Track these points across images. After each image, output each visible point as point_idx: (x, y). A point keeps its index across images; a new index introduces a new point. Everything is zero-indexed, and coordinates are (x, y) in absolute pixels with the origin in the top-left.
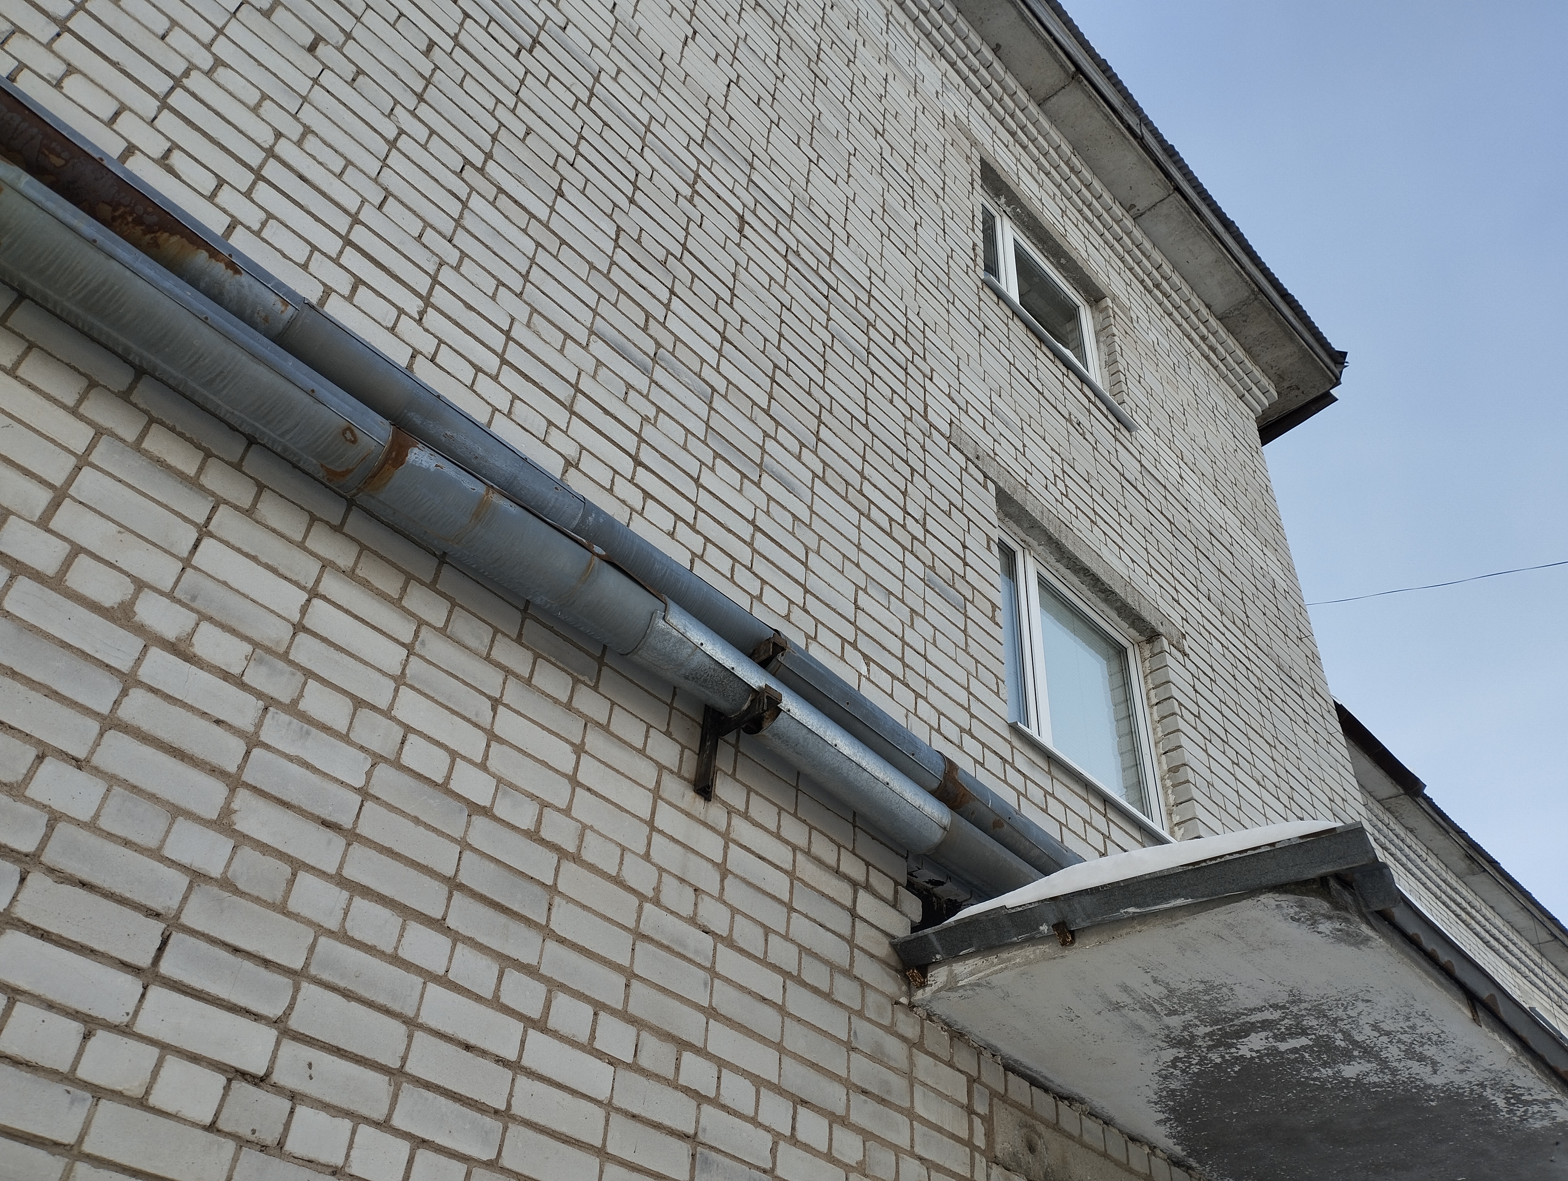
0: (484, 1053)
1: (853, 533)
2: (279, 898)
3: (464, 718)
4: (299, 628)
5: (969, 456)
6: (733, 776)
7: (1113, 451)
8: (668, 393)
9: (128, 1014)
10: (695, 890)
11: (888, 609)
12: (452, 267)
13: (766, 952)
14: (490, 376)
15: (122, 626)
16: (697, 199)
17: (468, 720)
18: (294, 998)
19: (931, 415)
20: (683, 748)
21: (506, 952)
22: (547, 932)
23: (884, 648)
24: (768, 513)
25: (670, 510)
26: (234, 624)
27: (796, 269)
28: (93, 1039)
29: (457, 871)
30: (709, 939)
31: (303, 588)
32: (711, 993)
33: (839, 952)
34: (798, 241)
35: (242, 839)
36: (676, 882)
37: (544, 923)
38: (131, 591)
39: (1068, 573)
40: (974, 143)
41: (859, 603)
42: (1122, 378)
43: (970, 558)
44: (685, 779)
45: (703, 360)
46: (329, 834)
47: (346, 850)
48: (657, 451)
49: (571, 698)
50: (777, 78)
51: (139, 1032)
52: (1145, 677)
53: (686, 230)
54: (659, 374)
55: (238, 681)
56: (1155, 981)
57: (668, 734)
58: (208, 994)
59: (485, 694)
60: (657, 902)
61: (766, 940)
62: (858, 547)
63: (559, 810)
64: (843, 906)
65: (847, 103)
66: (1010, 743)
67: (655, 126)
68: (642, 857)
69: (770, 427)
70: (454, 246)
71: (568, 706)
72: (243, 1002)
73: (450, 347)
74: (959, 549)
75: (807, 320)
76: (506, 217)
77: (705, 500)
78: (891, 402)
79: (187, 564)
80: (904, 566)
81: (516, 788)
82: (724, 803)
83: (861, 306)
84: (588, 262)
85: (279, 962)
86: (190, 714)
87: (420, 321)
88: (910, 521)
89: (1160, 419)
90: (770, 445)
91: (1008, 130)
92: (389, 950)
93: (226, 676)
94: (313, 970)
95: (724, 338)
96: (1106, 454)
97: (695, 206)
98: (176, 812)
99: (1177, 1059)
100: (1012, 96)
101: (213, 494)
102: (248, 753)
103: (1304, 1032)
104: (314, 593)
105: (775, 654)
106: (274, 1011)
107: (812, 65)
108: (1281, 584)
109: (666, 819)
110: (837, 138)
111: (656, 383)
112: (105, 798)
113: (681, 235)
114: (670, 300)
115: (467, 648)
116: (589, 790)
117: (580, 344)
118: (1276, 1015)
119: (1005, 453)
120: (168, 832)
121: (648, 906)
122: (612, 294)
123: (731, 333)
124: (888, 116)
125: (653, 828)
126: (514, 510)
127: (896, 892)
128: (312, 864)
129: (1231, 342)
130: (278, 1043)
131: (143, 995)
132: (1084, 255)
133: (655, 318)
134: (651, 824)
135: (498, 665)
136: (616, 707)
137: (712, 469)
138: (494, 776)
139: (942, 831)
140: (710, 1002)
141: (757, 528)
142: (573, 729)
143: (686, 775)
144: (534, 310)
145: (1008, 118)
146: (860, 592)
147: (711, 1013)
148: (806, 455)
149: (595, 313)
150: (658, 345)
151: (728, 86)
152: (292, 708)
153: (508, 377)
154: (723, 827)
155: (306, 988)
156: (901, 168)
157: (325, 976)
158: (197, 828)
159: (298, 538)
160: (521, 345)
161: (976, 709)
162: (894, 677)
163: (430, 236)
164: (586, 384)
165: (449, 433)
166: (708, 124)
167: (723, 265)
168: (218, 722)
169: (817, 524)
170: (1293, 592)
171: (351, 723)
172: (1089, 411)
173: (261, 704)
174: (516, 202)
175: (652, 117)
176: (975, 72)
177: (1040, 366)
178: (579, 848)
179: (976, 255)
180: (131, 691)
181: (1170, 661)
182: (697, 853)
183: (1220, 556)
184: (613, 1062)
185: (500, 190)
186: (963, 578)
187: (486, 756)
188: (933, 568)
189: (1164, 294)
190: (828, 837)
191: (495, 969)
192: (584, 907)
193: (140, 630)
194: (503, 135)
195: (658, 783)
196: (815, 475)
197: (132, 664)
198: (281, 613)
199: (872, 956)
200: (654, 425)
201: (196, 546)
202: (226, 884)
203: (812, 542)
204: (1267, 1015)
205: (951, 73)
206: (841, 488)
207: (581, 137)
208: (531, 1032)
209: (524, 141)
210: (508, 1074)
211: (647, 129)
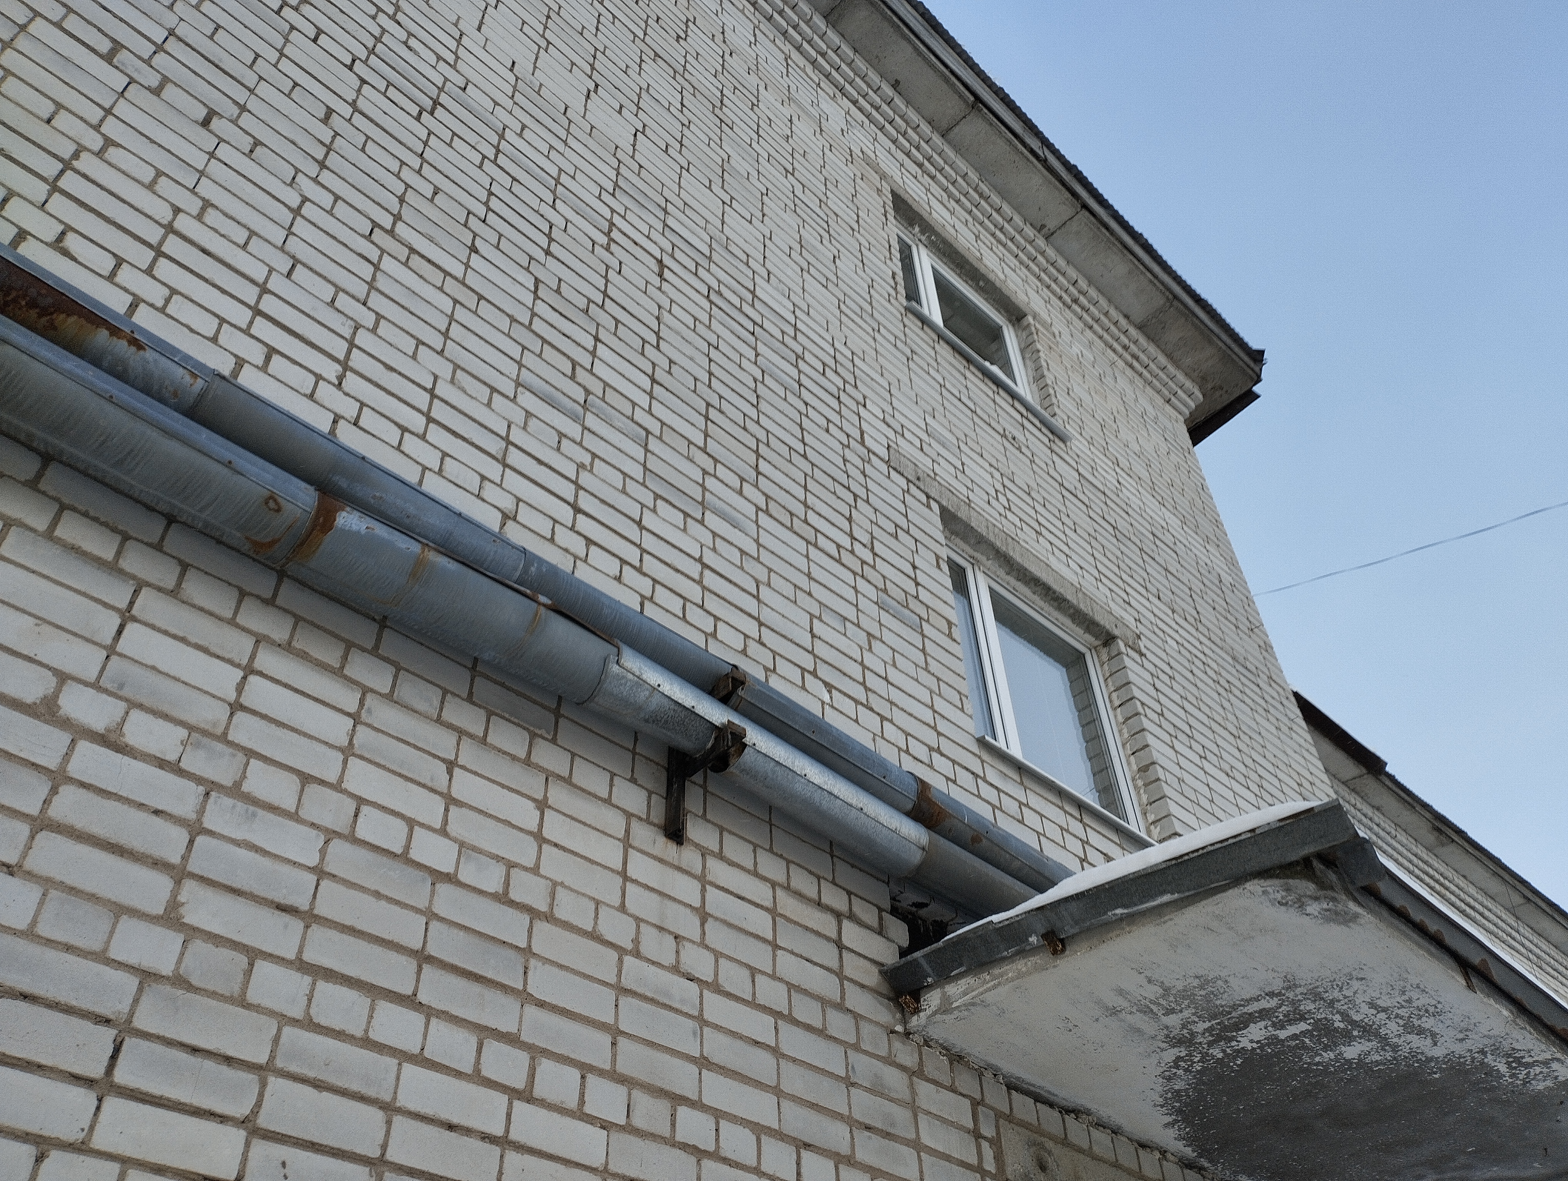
0: (468, 1131)
1: (802, 563)
2: (236, 990)
3: (419, 784)
4: (236, 707)
5: (910, 477)
6: (704, 816)
7: (1050, 463)
8: (602, 438)
9: (83, 1130)
10: (676, 938)
11: (845, 635)
12: (368, 329)
13: (754, 994)
14: (417, 435)
15: (46, 722)
16: (613, 247)
17: (424, 786)
18: (261, 1095)
19: (868, 441)
20: (650, 793)
21: (483, 1022)
22: (525, 997)
23: (845, 674)
24: (714, 549)
25: (614, 555)
26: (165, 708)
27: (720, 308)
28: (46, 1161)
29: (425, 942)
30: (694, 987)
31: (238, 666)
32: (701, 1042)
33: (828, 986)
34: (719, 281)
35: (192, 932)
36: (654, 931)
37: (521, 988)
38: (54, 684)
39: (1020, 586)
40: (883, 177)
41: (815, 631)
42: (1051, 391)
43: (921, 577)
44: (655, 825)
45: (634, 404)
46: (286, 918)
47: (305, 933)
48: (596, 497)
49: (529, 753)
50: (684, 125)
51: (97, 1147)
52: (1105, 681)
53: (606, 277)
54: (591, 421)
55: (175, 768)
56: (1149, 981)
57: (633, 780)
58: (169, 1100)
59: (439, 758)
60: (637, 954)
61: (753, 981)
62: (809, 575)
63: (526, 869)
64: (828, 939)
65: (754, 144)
66: (979, 757)
67: (564, 179)
68: (617, 909)
69: (708, 465)
70: (369, 308)
71: (527, 762)
72: (206, 1104)
73: (373, 409)
74: (909, 570)
75: (736, 357)
76: (421, 277)
77: (649, 542)
78: (827, 431)
79: (111, 651)
80: (857, 591)
81: (480, 851)
82: (697, 846)
83: (787, 340)
84: (508, 315)
85: (242, 1057)
86: (126, 807)
87: (339, 386)
88: (858, 547)
89: (1092, 428)
90: (710, 482)
91: (914, 162)
92: (359, 1033)
93: (162, 764)
94: (279, 1063)
95: (654, 381)
96: (1044, 466)
97: (612, 254)
98: (119, 910)
99: (1179, 1058)
100: (916, 128)
101: (134, 577)
102: (191, 842)
103: (1302, 1018)
104: (249, 670)
105: (735, 688)
106: (241, 1110)
107: (716, 110)
108: (1227, 579)
109: (639, 867)
110: (747, 178)
111: (589, 430)
112: (41, 903)
113: (601, 282)
114: (595, 347)
115: (416, 712)
116: (556, 845)
117: (507, 397)
118: (1273, 1002)
119: (945, 473)
120: (112, 933)
121: (628, 960)
122: (536, 345)
123: (660, 375)
124: (796, 155)
125: (626, 878)
126: (452, 566)
127: (881, 919)
128: (269, 951)
130: (248, 1145)
131: (98, 1108)
132: (1002, 277)
133: (581, 366)
134: (624, 874)
135: (450, 726)
136: (577, 760)
137: (654, 510)
138: (455, 840)
139: (921, 852)
140: (702, 1051)
141: (705, 566)
142: (534, 784)
143: (656, 821)
144: (457, 367)
145: (913, 150)
146: (815, 621)
147: (703, 1063)
148: (748, 489)
149: (520, 365)
150: (588, 392)
151: (635, 135)
152: (236, 791)
153: (435, 434)
154: (698, 870)
155: (275, 1083)
156: (814, 204)
157: (293, 1068)
158: (142, 926)
159: (229, 614)
160: (446, 402)
161: (942, 726)
162: (857, 702)
163: (343, 301)
164: (516, 436)
165: (378, 494)
166: (618, 174)
167: (646, 309)
168: (157, 812)
169: (765, 557)
170: (1240, 586)
171: (299, 800)
172: (1023, 426)
173: (201, 789)
174: (429, 261)
175: (560, 170)
176: (877, 108)
177: (969, 385)
178: (551, 906)
179: (896, 284)
180: (61, 789)
181: (1129, 662)
182: (674, 900)
183: (1166, 556)
184: (605, 1125)
185: (412, 250)
186: (917, 597)
187: (445, 821)
188: (885, 591)
189: (1082, 308)
190: (806, 869)
191: (473, 1041)
192: (561, 967)
193: (66, 724)
194: (410, 196)
195: (627, 831)
196: (758, 509)
197: (59, 760)
198: (216, 693)
199: (863, 986)
200: (591, 471)
201: (120, 632)
202: (180, 981)
203: (762, 575)
204: (1264, 1004)
205: (854, 111)
206: (786, 519)
207: (491, 194)
208: (517, 1104)
209: (432, 200)
210: (496, 1150)
211: (558, 182)
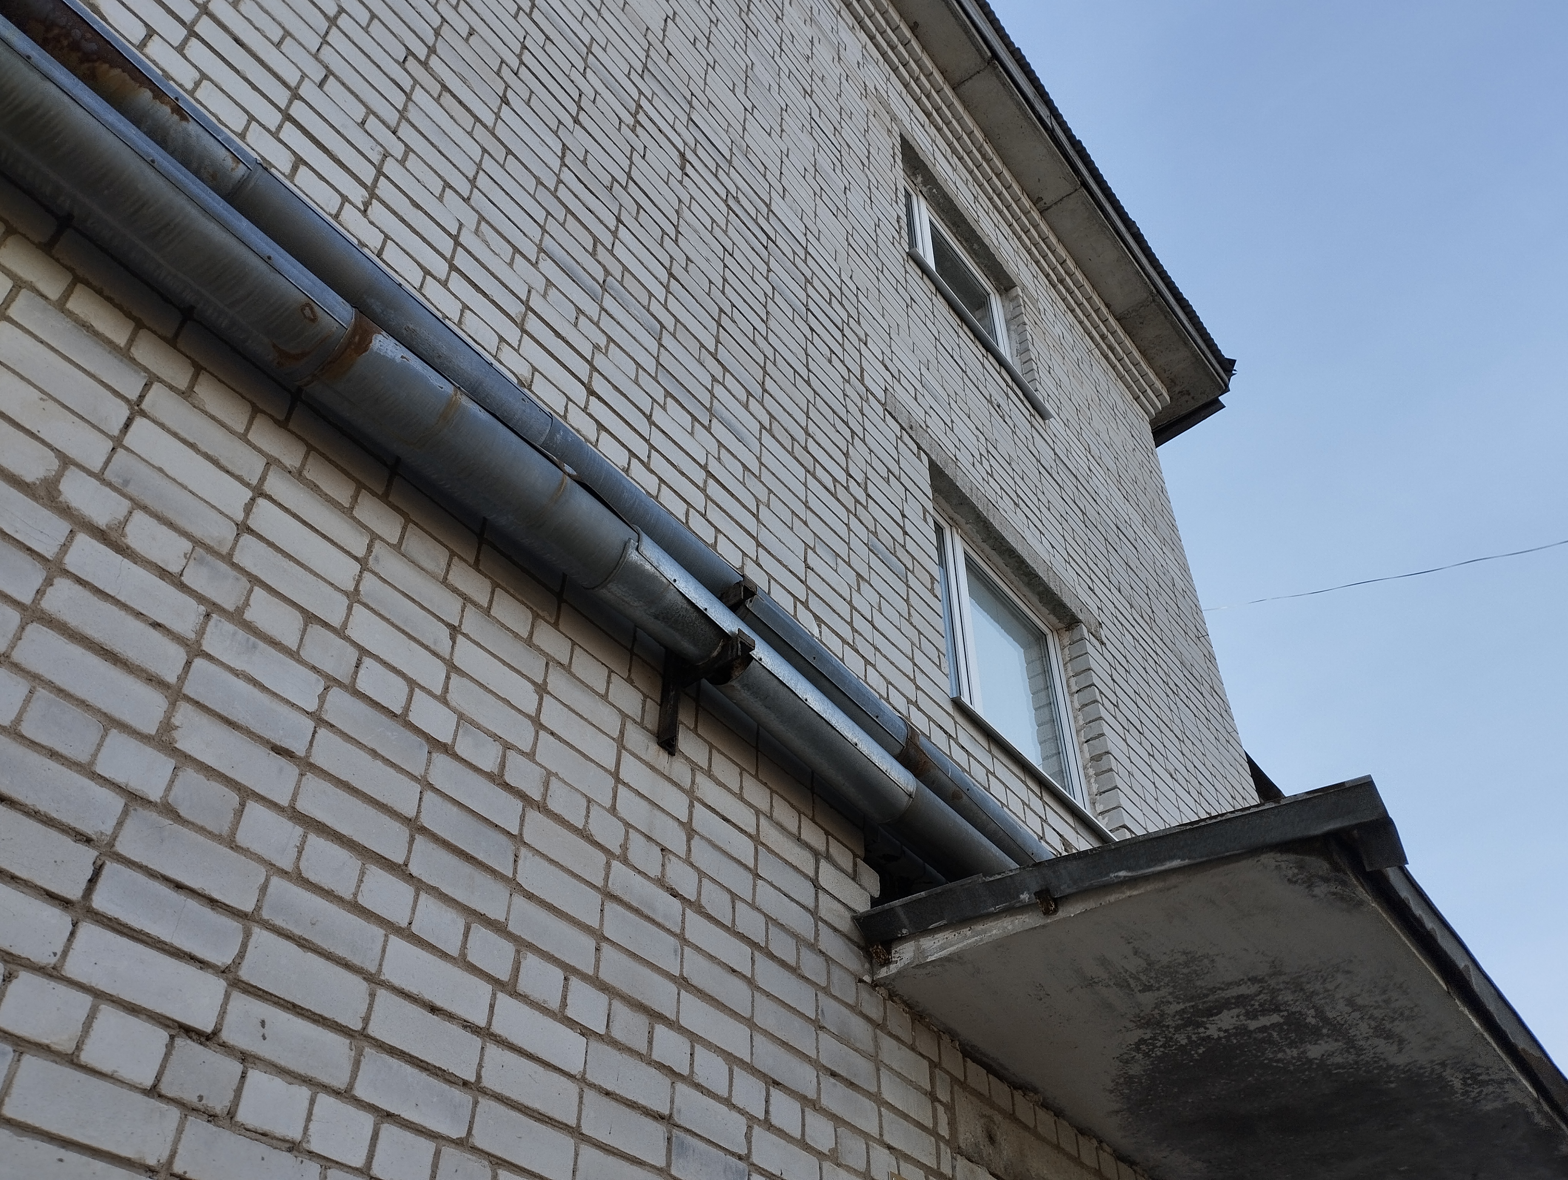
0: (450, 1017)
1: (800, 491)
2: (225, 830)
3: (422, 645)
4: (244, 528)
5: (903, 425)
6: (695, 731)
7: (1029, 437)
8: (618, 323)
9: (55, 954)
10: (662, 850)
11: (836, 571)
12: (397, 160)
13: (734, 920)
14: (439, 281)
15: (44, 505)
16: (639, 129)
17: (427, 648)
18: (244, 946)
19: (868, 381)
20: (646, 697)
21: (473, 906)
22: (514, 886)
23: (834, 611)
24: (719, 459)
25: (623, 445)
26: (171, 516)
27: (737, 215)
28: (15, 981)
29: (419, 812)
30: (676, 903)
31: (247, 485)
32: (682, 962)
33: (803, 924)
34: (737, 187)
35: (185, 759)
36: (643, 839)
37: (511, 876)
38: (56, 467)
39: (993, 554)
40: (894, 118)
41: (809, 561)
42: (1035, 367)
43: (909, 528)
44: (648, 730)
45: (651, 294)
46: (282, 761)
47: (299, 781)
48: (609, 382)
49: (531, 634)
50: (711, 21)
51: (69, 976)
52: (1065, 665)
53: (630, 159)
54: (608, 302)
55: (176, 581)
56: (1136, 953)
57: (630, 681)
58: (148, 935)
59: (443, 621)
60: (625, 861)
61: (734, 908)
62: (806, 504)
63: (522, 753)
64: (806, 876)
65: (777, 58)
66: (953, 718)
67: (595, 49)
68: (608, 811)
69: (718, 372)
70: (399, 138)
71: (529, 642)
72: (187, 946)
73: (397, 244)
74: (898, 517)
75: (749, 268)
76: (452, 117)
77: (657, 439)
78: (830, 362)
79: (118, 443)
80: (849, 529)
81: (479, 727)
82: (687, 758)
83: (798, 261)
84: (535, 176)
85: (227, 902)
86: (123, 613)
87: (364, 212)
88: (852, 484)
89: (1068, 411)
90: (718, 390)
91: (923, 111)
92: (348, 896)
93: (163, 573)
94: (265, 915)
95: (671, 275)
96: (1024, 440)
97: (637, 136)
98: (111, 722)
99: (1142, 1041)
100: (929, 76)
101: (146, 370)
102: (188, 664)
103: (1277, 1010)
104: (259, 492)
105: (746, 598)
106: (223, 958)
107: (744, 15)
108: (1179, 584)
109: (631, 770)
110: (769, 90)
111: (606, 311)
112: (27, 701)
113: (625, 164)
114: (617, 227)
115: (423, 569)
116: (552, 734)
117: (529, 261)
118: (1252, 989)
119: (936, 427)
120: (100, 745)
121: (615, 864)
122: (560, 213)
123: (677, 270)
124: (815, 78)
125: (618, 780)
126: (484, 415)
127: (855, 865)
128: (262, 793)
129: (1128, 342)
130: (227, 996)
131: (72, 934)
132: (996, 243)
133: (603, 245)
134: (616, 775)
135: (455, 590)
136: (577, 647)
137: (664, 408)
138: (454, 710)
139: (907, 798)
140: (681, 971)
141: (710, 474)
142: (535, 667)
143: (649, 727)
144: (482, 218)
145: (924, 98)
146: (809, 551)
147: (683, 982)
148: (753, 405)
149: (544, 231)
150: (607, 272)
151: (666, 21)
152: (237, 617)
153: (456, 283)
154: (687, 785)
155: (259, 935)
156: (829, 130)
157: (279, 922)
158: (133, 743)
159: (241, 429)
160: (469, 253)
161: (921, 681)
162: (844, 641)
163: (372, 124)
164: (536, 302)
165: (411, 326)
166: (648, 56)
167: (667, 200)
168: (156, 625)
169: (766, 477)
170: (1189, 592)
171: (302, 639)
172: (1007, 395)
173: (202, 609)
174: (460, 102)
175: (593, 38)
176: (893, 48)
177: (962, 344)
178: (545, 796)
179: (900, 228)
180: (56, 581)
181: (1090, 649)
182: (663, 810)
183: (1126, 550)
184: (585, 1032)
185: (445, 87)
186: (904, 547)
187: (446, 689)
188: (875, 534)
189: (1068, 290)
190: (789, 802)
191: (461, 923)
192: (551, 861)
193: (65, 511)
194: (445, 31)
195: (622, 733)
196: (762, 426)
197: (56, 550)
198: (223, 510)
199: (835, 930)
200: (606, 354)
201: (127, 425)
202: (168, 810)
203: (763, 495)
204: (1243, 990)
205: (870, 45)
206: (788, 443)
207: (524, 47)
208: (500, 995)
209: (467, 40)
210: (477, 1042)
211: (589, 51)
